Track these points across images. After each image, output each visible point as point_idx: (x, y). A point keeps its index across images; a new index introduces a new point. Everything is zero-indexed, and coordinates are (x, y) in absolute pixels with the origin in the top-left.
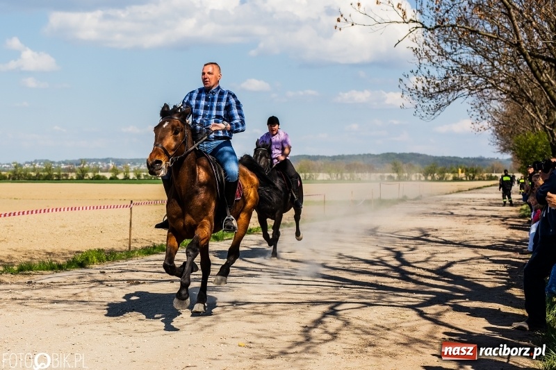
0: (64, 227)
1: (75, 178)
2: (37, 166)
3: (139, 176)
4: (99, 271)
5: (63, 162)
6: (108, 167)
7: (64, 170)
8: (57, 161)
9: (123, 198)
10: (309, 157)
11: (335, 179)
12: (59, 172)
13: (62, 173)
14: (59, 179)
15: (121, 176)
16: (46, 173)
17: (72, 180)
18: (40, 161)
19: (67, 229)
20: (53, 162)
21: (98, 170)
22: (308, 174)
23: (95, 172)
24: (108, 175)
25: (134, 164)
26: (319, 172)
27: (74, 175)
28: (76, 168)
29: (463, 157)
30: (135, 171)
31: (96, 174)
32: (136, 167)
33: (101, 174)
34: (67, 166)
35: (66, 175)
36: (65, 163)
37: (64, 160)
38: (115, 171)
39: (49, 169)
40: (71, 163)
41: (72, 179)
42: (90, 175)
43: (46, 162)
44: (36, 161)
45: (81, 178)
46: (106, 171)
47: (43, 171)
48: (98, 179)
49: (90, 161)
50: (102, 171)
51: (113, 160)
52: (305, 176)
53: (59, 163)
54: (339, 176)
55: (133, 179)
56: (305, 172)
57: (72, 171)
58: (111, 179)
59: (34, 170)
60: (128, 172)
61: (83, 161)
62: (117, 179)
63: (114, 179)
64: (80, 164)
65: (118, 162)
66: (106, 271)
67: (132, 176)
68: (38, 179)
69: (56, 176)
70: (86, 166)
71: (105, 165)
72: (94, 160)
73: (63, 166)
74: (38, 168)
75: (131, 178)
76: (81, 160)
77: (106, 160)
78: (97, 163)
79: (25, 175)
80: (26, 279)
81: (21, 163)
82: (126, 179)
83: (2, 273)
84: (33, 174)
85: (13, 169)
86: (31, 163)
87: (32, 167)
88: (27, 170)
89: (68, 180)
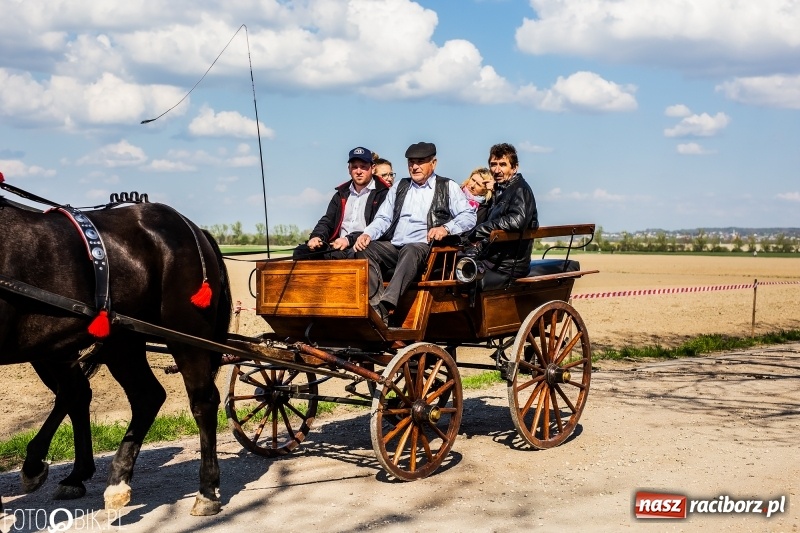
0: (677, 306)
1: (691, 249)
2: (649, 235)
3: (767, 249)
4: (714, 362)
5: (679, 232)
6: (731, 237)
7: (680, 240)
8: (671, 230)
9: (747, 274)
12: (674, 243)
13: (677, 244)
14: (673, 251)
15: (745, 248)
16: (659, 244)
17: (688, 252)
18: (653, 231)
19: (680, 309)
20: (667, 232)
21: (718, 240)
23: (715, 243)
24: (730, 247)
25: (762, 234)
27: (690, 247)
28: (693, 238)
30: (762, 243)
31: (717, 245)
32: (763, 237)
33: (721, 245)
34: (683, 237)
35: (682, 247)
36: (681, 233)
37: (679, 229)
38: (739, 242)
39: (662, 240)
40: (688, 233)
41: (688, 251)
42: (710, 246)
43: (659, 231)
44: (648, 231)
45: (699, 250)
46: (728, 242)
47: (656, 242)
48: (718, 251)
49: (709, 230)
50: (723, 242)
51: (737, 230)
53: (674, 233)
55: (760, 252)
57: (688, 242)
58: (734, 251)
59: (646, 241)
60: (753, 243)
61: (701, 231)
62: (741, 251)
63: (737, 252)
64: (698, 234)
65: (742, 232)
66: (723, 362)
67: (758, 247)
69: (670, 247)
70: (705, 236)
71: (728, 236)
72: (714, 229)
73: (678, 236)
74: (652, 239)
75: (758, 250)
76: (700, 230)
77: (729, 230)
78: (717, 233)
79: (636, 246)
80: (630, 367)
81: (632, 232)
82: (752, 250)
83: (603, 358)
84: (645, 245)
85: (622, 239)
86: (643, 233)
87: (643, 237)
88: (638, 240)
89: (683, 252)
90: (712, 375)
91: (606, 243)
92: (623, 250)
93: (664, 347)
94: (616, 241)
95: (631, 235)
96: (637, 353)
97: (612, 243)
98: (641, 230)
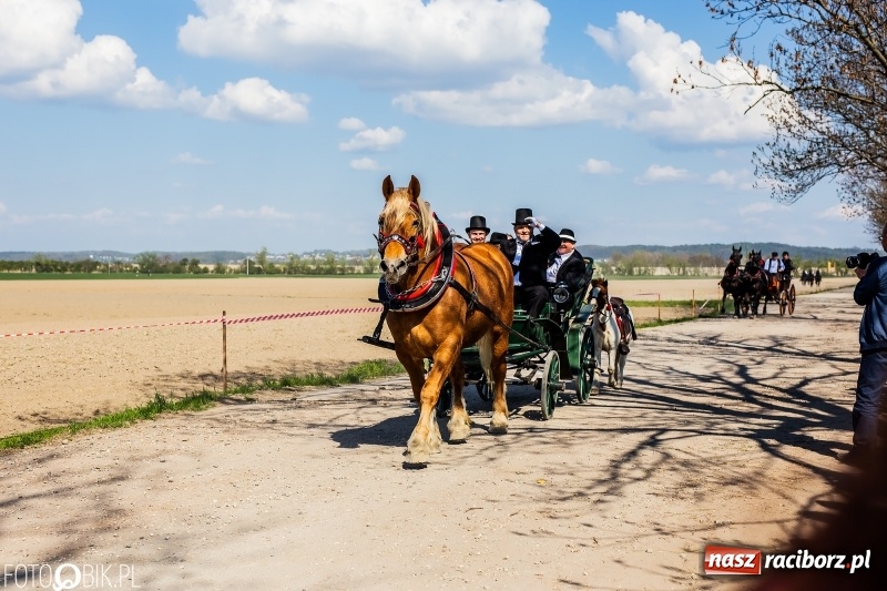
0: (343, 332)
2: (318, 257)
5: (349, 253)
7: (350, 262)
8: (341, 251)
10: (644, 247)
11: (676, 274)
12: (344, 265)
13: (347, 266)
14: (343, 273)
16: (328, 266)
17: (359, 275)
18: (322, 252)
19: (346, 334)
20: (336, 253)
22: (643, 268)
26: (657, 265)
29: (833, 248)
34: (354, 258)
35: (352, 269)
36: (351, 254)
37: (349, 250)
39: (331, 262)
40: (358, 255)
41: (359, 273)
43: (327, 253)
44: (316, 252)
47: (325, 264)
52: (640, 271)
53: (344, 254)
54: (681, 272)
56: (639, 266)
57: (359, 264)
59: (314, 263)
68: (318, 273)
69: (341, 269)
73: (348, 258)
74: (319, 260)
79: (303, 268)
80: (289, 396)
81: (299, 254)
83: (261, 388)
84: (313, 267)
85: (289, 261)
86: (310, 254)
87: (311, 259)
88: (306, 262)
89: (353, 275)
90: (374, 401)
91: (271, 265)
92: (289, 273)
93: (328, 374)
94: (282, 264)
95: (297, 256)
96: (298, 382)
97: (277, 266)
98: (309, 251)
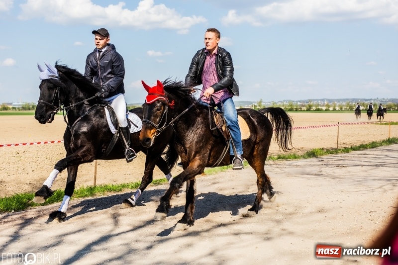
1: (305, 110)
2: (285, 103)
3: (341, 109)
5: (299, 101)
6: (324, 103)
7: (300, 105)
12: (297, 107)
14: (297, 110)
15: (331, 109)
16: (290, 107)
18: (286, 101)
20: (293, 101)
21: (318, 105)
23: (316, 106)
24: (324, 108)
25: (339, 102)
27: (305, 108)
28: (306, 104)
30: (339, 106)
31: (317, 108)
32: (340, 103)
33: (320, 107)
34: (301, 103)
35: (301, 108)
38: (328, 106)
39: (291, 105)
40: (304, 102)
42: (314, 108)
43: (289, 101)
44: (284, 101)
45: (309, 110)
46: (323, 106)
47: (288, 106)
48: (318, 110)
49: (314, 100)
50: (320, 106)
51: (327, 100)
53: (297, 102)
55: (338, 110)
57: (303, 106)
58: (326, 110)
60: (335, 106)
61: (310, 101)
62: (329, 110)
64: (308, 102)
65: (330, 101)
67: (337, 108)
69: (295, 109)
70: (311, 103)
72: (316, 100)
73: (299, 103)
74: (286, 105)
75: (337, 109)
77: (323, 100)
78: (318, 102)
82: (334, 110)
86: (281, 102)
87: (282, 104)
88: (280, 105)
89: (301, 111)
95: (276, 103)
